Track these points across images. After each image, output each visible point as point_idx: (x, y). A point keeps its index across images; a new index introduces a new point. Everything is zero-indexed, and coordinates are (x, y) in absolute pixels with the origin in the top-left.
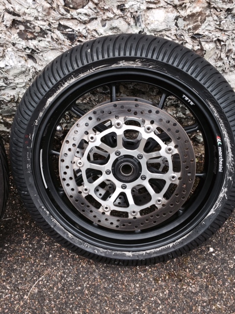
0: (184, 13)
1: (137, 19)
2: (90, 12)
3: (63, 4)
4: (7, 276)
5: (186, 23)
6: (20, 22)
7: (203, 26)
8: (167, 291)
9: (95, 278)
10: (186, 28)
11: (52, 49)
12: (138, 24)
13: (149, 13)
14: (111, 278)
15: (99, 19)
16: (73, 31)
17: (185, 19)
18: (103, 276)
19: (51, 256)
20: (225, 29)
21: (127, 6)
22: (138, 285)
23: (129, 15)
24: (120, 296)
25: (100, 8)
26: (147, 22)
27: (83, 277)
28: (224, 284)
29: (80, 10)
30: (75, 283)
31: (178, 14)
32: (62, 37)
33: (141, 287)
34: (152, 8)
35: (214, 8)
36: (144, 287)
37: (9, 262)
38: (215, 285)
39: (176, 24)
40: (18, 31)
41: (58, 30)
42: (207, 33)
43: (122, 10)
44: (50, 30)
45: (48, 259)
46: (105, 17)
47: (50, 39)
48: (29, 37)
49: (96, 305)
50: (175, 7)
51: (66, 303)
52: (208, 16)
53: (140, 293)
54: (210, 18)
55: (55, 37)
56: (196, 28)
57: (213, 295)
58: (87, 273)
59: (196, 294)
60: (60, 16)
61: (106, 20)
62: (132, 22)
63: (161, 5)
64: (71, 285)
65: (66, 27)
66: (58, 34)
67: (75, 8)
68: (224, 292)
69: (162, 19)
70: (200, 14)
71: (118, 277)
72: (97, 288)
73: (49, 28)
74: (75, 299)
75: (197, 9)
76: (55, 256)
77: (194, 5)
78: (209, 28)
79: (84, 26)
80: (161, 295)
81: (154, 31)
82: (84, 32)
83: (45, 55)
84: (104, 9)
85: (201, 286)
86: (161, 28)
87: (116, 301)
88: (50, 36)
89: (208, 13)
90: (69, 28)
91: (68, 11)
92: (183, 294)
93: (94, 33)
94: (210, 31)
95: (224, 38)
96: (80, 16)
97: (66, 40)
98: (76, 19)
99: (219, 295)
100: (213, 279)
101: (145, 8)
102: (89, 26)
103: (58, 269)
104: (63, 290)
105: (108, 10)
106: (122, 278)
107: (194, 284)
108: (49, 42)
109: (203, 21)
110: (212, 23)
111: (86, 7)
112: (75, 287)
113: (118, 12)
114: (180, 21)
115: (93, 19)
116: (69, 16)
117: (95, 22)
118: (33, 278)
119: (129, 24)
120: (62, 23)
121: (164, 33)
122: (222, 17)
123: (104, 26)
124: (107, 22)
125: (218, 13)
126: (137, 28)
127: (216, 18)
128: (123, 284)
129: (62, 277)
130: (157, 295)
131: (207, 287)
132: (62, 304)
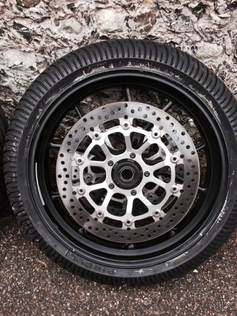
0: (134, 14)
1: (88, 20)
2: (42, 11)
3: (16, 3)
5: (137, 24)
7: (155, 28)
8: (118, 303)
9: (46, 283)
10: (139, 29)
11: (11, 48)
12: (90, 24)
13: (99, 13)
14: (63, 285)
15: (53, 19)
16: (28, 29)
17: (135, 20)
18: (55, 282)
19: (6, 258)
20: (177, 30)
21: (76, 5)
22: (88, 294)
23: (79, 14)
24: (68, 304)
25: (51, 8)
26: (99, 22)
27: (34, 281)
28: (179, 298)
29: (32, 9)
30: (25, 287)
31: (128, 15)
32: (19, 36)
33: (91, 296)
34: (101, 8)
35: (162, 8)
36: (95, 296)
38: (169, 299)
39: (127, 25)
41: (14, 28)
42: (159, 35)
43: (73, 10)
44: (6, 29)
45: (3, 261)
46: (57, 17)
47: (7, 38)
49: (42, 311)
50: (124, 7)
51: (13, 307)
52: (158, 17)
53: (90, 302)
54: (161, 20)
55: (11, 35)
56: (148, 29)
57: (166, 310)
58: (39, 278)
59: (148, 307)
60: (14, 15)
61: (59, 20)
62: (84, 22)
63: (110, 5)
64: (21, 288)
65: (21, 26)
66: (14, 33)
67: (27, 7)
68: (177, 308)
69: (112, 20)
70: (150, 15)
71: (70, 284)
72: (45, 294)
73: (4, 26)
74: (22, 304)
75: (146, 10)
76: (10, 259)
77: (143, 5)
78: (161, 29)
79: (38, 25)
80: (111, 306)
81: (107, 31)
82: (38, 31)
83: (5, 53)
84: (55, 9)
85: (154, 300)
86: (113, 28)
87: (63, 309)
88: (6, 34)
89: (157, 14)
90: (23, 26)
91: (21, 10)
92: (133, 307)
93: (48, 32)
94: (162, 33)
95: (178, 40)
96: (32, 15)
97: (22, 39)
98: (28, 17)
99: (172, 310)
100: (168, 292)
101: (94, 8)
102: (42, 25)
103: (11, 272)
104: (11, 293)
105: (58, 9)
106: (73, 286)
107: (147, 296)
108: (6, 40)
109: (154, 23)
110: (164, 25)
111: (38, 6)
112: (25, 292)
113: (69, 11)
114: (131, 22)
115: (45, 18)
116: (22, 14)
117: (48, 21)
119: (81, 24)
120: (17, 21)
121: (117, 33)
122: (172, 19)
123: (57, 25)
124: (60, 21)
125: (167, 14)
126: (90, 28)
127: (166, 19)
128: (73, 291)
129: (13, 280)
130: (107, 306)
131: (160, 300)
132: (9, 308)
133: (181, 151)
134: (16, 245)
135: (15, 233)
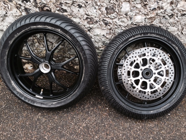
0: (148, 17)
1: (131, 18)
2: (115, 15)
3: (106, 12)
4: (72, 119)
5: (148, 20)
6: (89, 18)
7: (155, 21)
8: (141, 126)
9: (110, 121)
10: (148, 22)
11: (98, 28)
12: (131, 20)
13: (135, 17)
14: (117, 121)
15: (117, 18)
16: (108, 21)
17: (148, 19)
18: (113, 120)
19: (89, 112)
20: (162, 23)
21: (128, 14)
22: (128, 124)
23: (128, 17)
24: (121, 128)
25: (118, 14)
26: (135, 19)
27: (104, 120)
28: (165, 124)
29: (111, 15)
30: (101, 123)
31: (146, 17)
32: (103, 24)
33: (129, 125)
34: (137, 15)
35: (159, 15)
36: (131, 125)
37: (72, 114)
38: (161, 124)
39: (145, 21)
40: (87, 21)
41: (102, 21)
42: (156, 24)
43: (126, 15)
44: (99, 21)
45: (88, 114)
46: (120, 17)
47: (98, 24)
48: (91, 23)
49: (111, 131)
50: (145, 15)
51: (98, 130)
52: (157, 18)
53: (130, 127)
54: (157, 19)
55: (100, 23)
56: (152, 22)
57: (161, 128)
58: (106, 119)
59: (153, 127)
60: (104, 16)
61: (120, 18)
62: (129, 19)
63: (140, 14)
64: (100, 123)
65: (105, 20)
66: (102, 23)
67: (110, 14)
68: (165, 127)
69: (140, 19)
70: (154, 17)
71: (119, 121)
72: (111, 125)
73: (99, 20)
74: (102, 128)
75: (153, 16)
76: (91, 113)
77: (152, 14)
78: (157, 22)
79: (112, 20)
80: (138, 128)
81: (137, 22)
82: (111, 22)
83: (95, 30)
84: (120, 15)
85: (155, 125)
86: (139, 22)
87: (120, 130)
88: (99, 23)
89: (156, 17)
90: (106, 20)
91: (107, 15)
92: (148, 128)
93: (115, 23)
94: (157, 23)
95: (162, 26)
96: (111, 17)
97: (104, 25)
98: (110, 18)
99: (163, 128)
100: (160, 122)
101: (134, 15)
102: (113, 20)
103: (93, 118)
104: (97, 125)
105: (121, 15)
106: (121, 121)
107: (152, 124)
108: (98, 25)
109: (154, 20)
110: (158, 21)
111: (114, 14)
112: (102, 124)
113: (125, 16)
115: (115, 18)
116: (107, 17)
117: (116, 19)
118: (83, 120)
119: (128, 20)
120: (104, 19)
121: (140, 23)
122: (162, 19)
123: (119, 20)
124: (120, 19)
125: (160, 17)
126: (131, 21)
127: (159, 19)
128: (122, 123)
129: (96, 121)
130: (137, 128)
131: (158, 125)
132: (97, 130)
133: (168, 65)
134: (92, 107)
135: (90, 103)
